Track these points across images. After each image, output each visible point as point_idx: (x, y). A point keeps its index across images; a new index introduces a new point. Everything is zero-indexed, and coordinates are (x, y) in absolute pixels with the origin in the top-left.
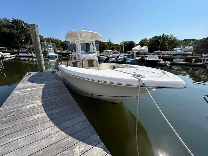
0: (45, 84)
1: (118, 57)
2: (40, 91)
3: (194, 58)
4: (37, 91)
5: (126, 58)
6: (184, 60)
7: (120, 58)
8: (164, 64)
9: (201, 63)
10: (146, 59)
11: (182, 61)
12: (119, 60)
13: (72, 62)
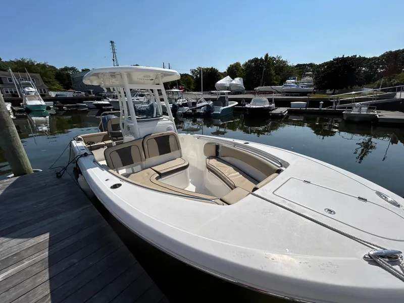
0: (47, 236)
1: (194, 104)
2: (39, 280)
3: (321, 100)
4: (28, 285)
5: (211, 106)
6: (307, 105)
7: (198, 105)
8: (280, 115)
9: (331, 108)
10: (247, 106)
11: (305, 106)
12: (198, 111)
13: (116, 151)
